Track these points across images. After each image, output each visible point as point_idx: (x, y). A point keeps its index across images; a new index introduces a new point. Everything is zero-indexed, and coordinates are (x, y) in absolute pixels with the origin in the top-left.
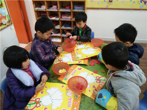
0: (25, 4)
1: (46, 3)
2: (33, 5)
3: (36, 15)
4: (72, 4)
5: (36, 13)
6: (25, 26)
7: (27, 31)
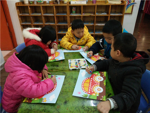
0: (8, 9)
1: (30, 8)
2: (17, 10)
3: (20, 20)
4: (55, 9)
5: (20, 18)
6: (10, 31)
7: (11, 37)
